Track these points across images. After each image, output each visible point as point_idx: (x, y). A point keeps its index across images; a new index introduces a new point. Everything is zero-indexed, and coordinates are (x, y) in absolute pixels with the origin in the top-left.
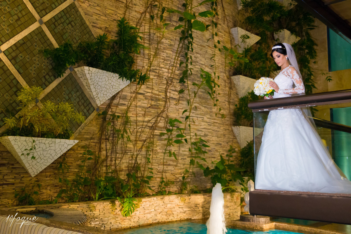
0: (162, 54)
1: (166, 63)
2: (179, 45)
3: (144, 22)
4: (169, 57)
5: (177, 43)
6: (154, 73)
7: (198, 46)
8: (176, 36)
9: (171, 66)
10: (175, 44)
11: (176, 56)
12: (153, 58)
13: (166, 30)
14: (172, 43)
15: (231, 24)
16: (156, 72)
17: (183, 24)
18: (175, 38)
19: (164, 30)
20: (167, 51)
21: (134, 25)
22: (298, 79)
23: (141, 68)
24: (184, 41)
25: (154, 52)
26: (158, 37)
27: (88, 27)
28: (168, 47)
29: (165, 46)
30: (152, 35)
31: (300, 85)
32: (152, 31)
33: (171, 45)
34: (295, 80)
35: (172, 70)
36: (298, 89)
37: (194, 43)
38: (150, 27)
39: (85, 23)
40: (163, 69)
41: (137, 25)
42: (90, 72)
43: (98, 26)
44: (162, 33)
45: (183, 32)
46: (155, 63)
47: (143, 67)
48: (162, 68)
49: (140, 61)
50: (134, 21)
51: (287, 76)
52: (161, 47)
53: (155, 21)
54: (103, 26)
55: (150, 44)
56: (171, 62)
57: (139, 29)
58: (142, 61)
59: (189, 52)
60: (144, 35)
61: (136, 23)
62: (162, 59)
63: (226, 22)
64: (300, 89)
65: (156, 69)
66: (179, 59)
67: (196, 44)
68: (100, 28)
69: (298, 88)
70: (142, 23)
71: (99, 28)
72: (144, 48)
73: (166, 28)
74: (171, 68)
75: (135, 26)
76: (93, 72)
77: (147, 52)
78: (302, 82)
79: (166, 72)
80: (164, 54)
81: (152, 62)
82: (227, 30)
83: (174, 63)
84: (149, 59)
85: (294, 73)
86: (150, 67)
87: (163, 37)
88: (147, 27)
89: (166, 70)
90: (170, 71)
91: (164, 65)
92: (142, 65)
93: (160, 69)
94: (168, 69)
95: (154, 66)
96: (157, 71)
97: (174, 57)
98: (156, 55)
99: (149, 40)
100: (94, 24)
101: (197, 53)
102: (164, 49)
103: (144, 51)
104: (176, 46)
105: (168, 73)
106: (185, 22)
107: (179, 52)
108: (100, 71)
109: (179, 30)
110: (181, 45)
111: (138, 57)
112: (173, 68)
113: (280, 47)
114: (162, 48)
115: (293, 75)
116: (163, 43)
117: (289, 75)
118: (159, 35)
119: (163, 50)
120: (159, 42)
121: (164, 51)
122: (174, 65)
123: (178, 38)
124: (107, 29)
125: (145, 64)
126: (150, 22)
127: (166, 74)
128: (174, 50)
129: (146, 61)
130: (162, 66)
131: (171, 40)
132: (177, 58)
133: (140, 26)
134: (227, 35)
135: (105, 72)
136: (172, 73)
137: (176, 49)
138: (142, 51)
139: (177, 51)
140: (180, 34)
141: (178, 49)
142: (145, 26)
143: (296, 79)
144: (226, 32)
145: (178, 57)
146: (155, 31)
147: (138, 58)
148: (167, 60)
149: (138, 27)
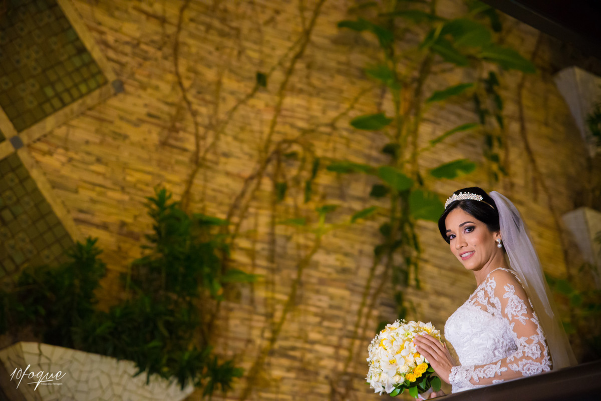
0: (314, 299)
1: (328, 328)
2: (373, 270)
3: (254, 204)
4: (339, 308)
5: (367, 263)
6: (285, 362)
7: (443, 272)
8: (363, 243)
9: (347, 337)
10: (358, 268)
11: (363, 304)
12: (285, 311)
13: (327, 226)
14: (350, 264)
15: (560, 202)
16: (293, 358)
17: (384, 204)
18: (358, 247)
19: (320, 224)
20: (332, 290)
21: (223, 212)
22: (522, 319)
23: (241, 345)
24: (391, 259)
25: (285, 294)
26: (299, 247)
27: (59, 223)
28: (335, 276)
29: (323, 272)
30: (280, 242)
31: (529, 342)
32: (280, 230)
33: (344, 271)
34: (510, 322)
35: (350, 350)
36: (521, 359)
37: (426, 261)
38: (273, 217)
39: (51, 212)
40: (318, 347)
41: (230, 215)
42: (43, 360)
43: (97, 220)
44: (312, 236)
45: (385, 230)
46: (291, 327)
47: (249, 341)
48: (313, 342)
49: (237, 322)
50: (221, 204)
51: (486, 310)
52: (309, 276)
53: (289, 201)
54: (113, 219)
55: (273, 271)
56: (345, 323)
57: (238, 225)
58: (247, 323)
59: (410, 290)
60: (254, 242)
61: (226, 209)
62: (316, 315)
63: (542, 196)
64: (528, 358)
65: (293, 348)
66: (375, 313)
67: (436, 266)
68: (105, 227)
69: (521, 355)
70: (247, 207)
71: (98, 226)
72: (251, 281)
73: (328, 220)
74: (346, 342)
75: (222, 217)
76: (54, 359)
77: (261, 293)
78: (539, 330)
79: (330, 357)
80: (320, 300)
81: (281, 323)
82: (550, 220)
83: (357, 325)
84: (270, 316)
85: (506, 296)
86: (273, 340)
87: (318, 246)
88: (264, 219)
89: (330, 351)
90: (344, 353)
91: (320, 332)
92: (245, 337)
93: (308, 346)
94: (338, 347)
95: (286, 338)
96: (297, 354)
97: (355, 307)
98: (294, 302)
99: (271, 258)
100: (82, 216)
101: (439, 294)
102: (322, 282)
103: (252, 291)
104: (364, 273)
105: (337, 358)
106: (394, 199)
107: (372, 291)
108: (81, 355)
109: (374, 225)
110: (380, 269)
111: (230, 310)
112: (352, 344)
113: (480, 198)
114: (314, 280)
115: (504, 303)
116: (316, 265)
117: (493, 305)
118: (302, 240)
119: (317, 287)
120: (303, 264)
121: (323, 288)
122: (355, 332)
123: (369, 249)
124: (125, 230)
125: (256, 333)
126: (274, 204)
127: (328, 363)
128: (355, 285)
129: (259, 322)
130: (314, 336)
131: (346, 255)
132: (365, 310)
133: (243, 217)
134: (548, 234)
135: (96, 357)
136: (348, 360)
137: (363, 283)
138: (245, 292)
139: (368, 287)
140: (374, 235)
141: (369, 281)
142: (256, 215)
143: (513, 320)
144: (547, 226)
145: (372, 307)
146: (290, 230)
147: (231, 315)
148: (331, 318)
149: (235, 219)
